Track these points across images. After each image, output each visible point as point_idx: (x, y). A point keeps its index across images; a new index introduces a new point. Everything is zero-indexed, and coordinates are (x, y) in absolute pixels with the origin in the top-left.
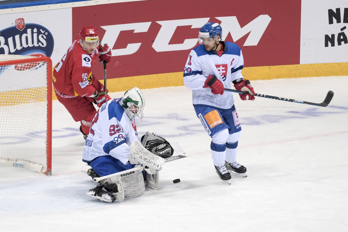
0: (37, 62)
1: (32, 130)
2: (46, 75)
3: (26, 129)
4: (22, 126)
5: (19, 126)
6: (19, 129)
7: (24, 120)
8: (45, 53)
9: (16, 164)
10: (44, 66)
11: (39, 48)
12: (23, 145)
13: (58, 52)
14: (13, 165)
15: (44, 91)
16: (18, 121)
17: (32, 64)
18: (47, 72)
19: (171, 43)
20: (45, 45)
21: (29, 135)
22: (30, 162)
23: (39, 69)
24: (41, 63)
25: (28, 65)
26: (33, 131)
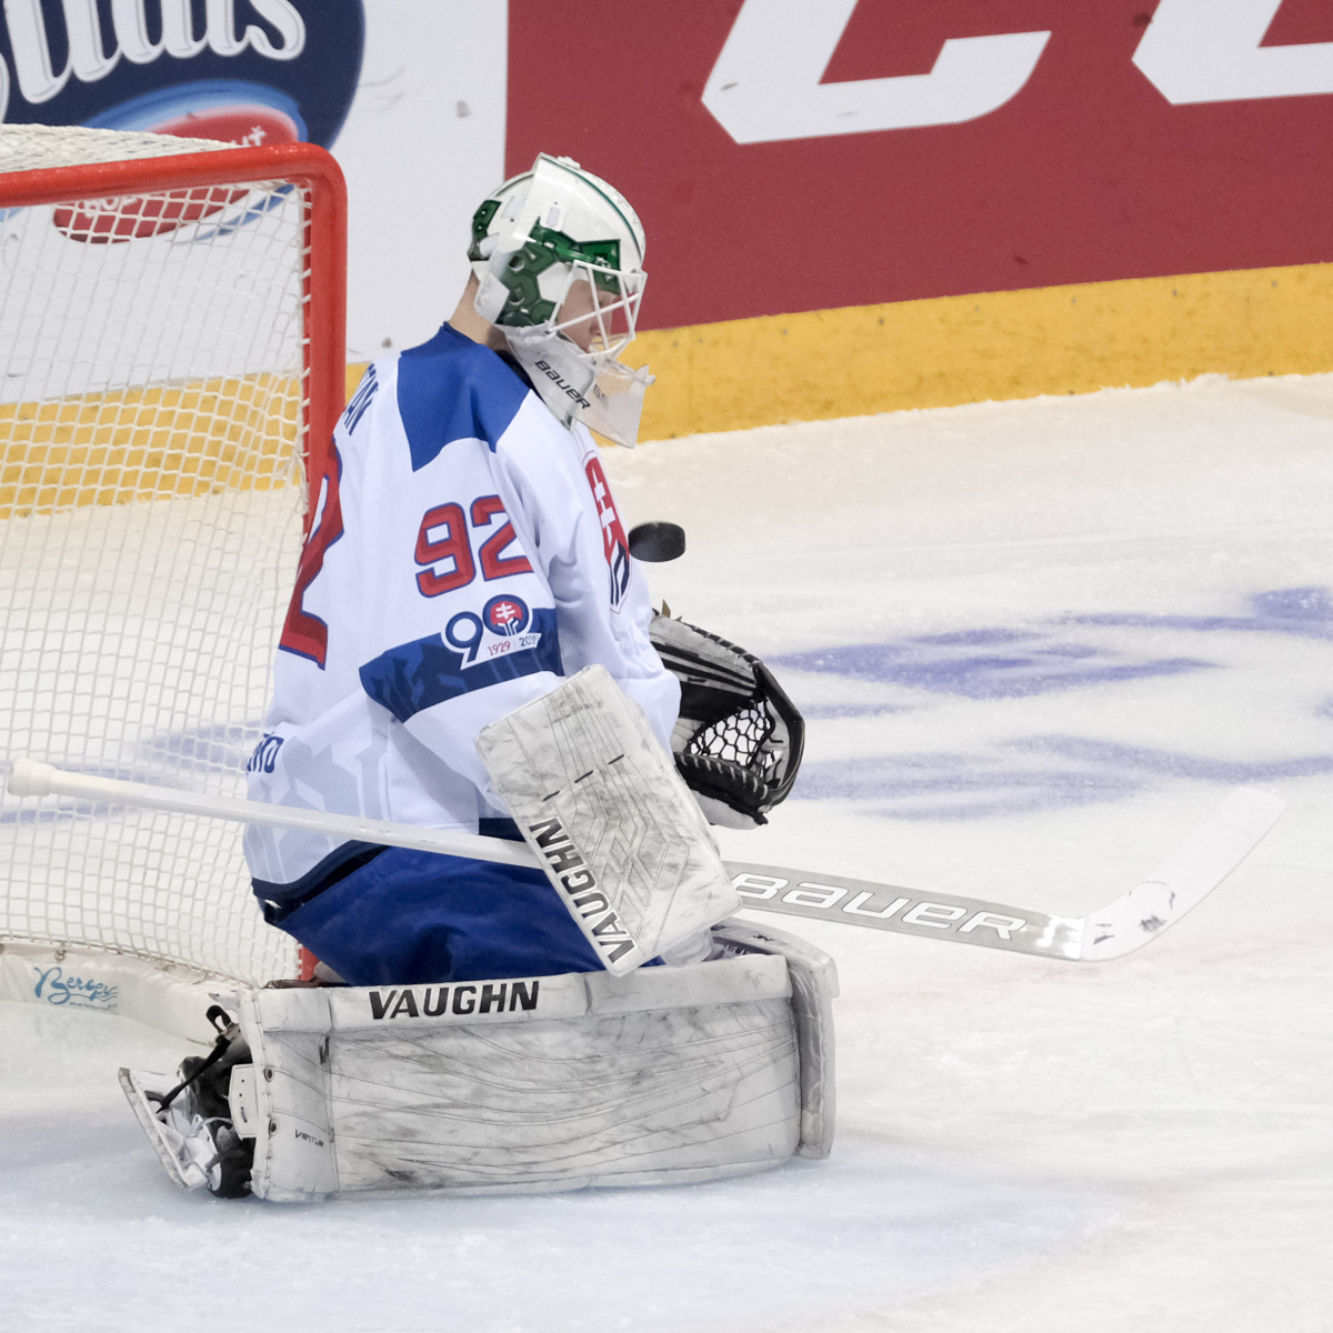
0: (223, 187)
1: (179, 719)
2: (296, 287)
3: (135, 709)
4: (103, 687)
5: (85, 684)
6: (82, 704)
7: (121, 635)
8: (292, 104)
9: (55, 985)
10: (278, 210)
11: (248, 69)
12: (114, 833)
13: (398, 97)
14: (38, 991)
15: (274, 409)
16: (72, 642)
17: (187, 201)
18: (307, 262)
19: (1278, 34)
20: (294, 45)
21: (158, 756)
22: (166, 966)
23: (243, 234)
24: (258, 191)
25: (153, 208)
26: (192, 723)
